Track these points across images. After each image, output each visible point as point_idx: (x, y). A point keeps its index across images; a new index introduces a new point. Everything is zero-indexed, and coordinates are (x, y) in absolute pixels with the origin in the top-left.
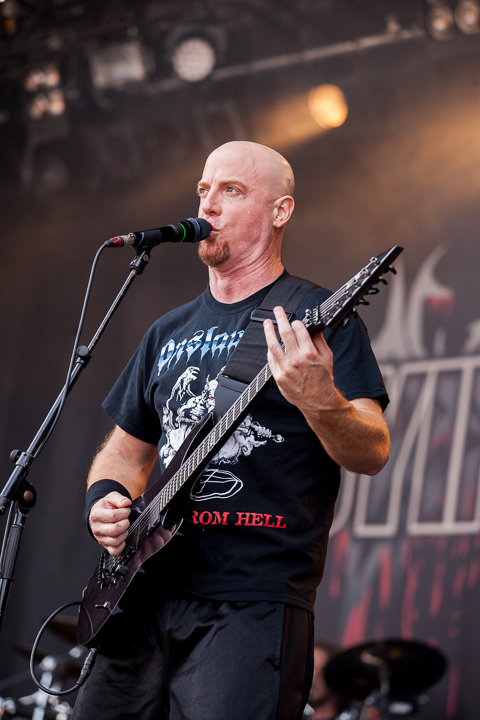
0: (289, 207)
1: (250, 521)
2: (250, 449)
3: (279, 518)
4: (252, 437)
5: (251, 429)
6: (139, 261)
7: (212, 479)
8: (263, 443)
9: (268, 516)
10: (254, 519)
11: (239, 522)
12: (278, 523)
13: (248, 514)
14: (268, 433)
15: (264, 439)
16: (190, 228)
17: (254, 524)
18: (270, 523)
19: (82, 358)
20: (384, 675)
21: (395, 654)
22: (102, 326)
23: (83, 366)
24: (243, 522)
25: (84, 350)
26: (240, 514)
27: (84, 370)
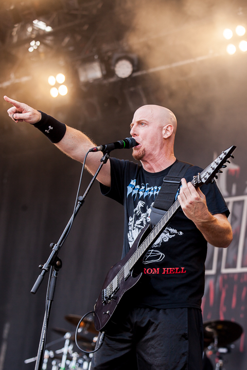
0: (171, 129)
1: (169, 272)
2: (168, 239)
3: (183, 268)
4: (168, 234)
5: (168, 230)
6: (105, 158)
7: (151, 255)
8: (173, 236)
9: (177, 269)
10: (171, 271)
11: (164, 273)
12: (182, 271)
13: (168, 269)
14: (175, 231)
15: (174, 234)
16: (127, 142)
17: (170, 273)
18: (178, 271)
19: (80, 201)
20: (215, 336)
21: (220, 327)
22: (89, 187)
23: (81, 205)
24: (166, 272)
25: (81, 198)
26: (164, 269)
27: (81, 207)
